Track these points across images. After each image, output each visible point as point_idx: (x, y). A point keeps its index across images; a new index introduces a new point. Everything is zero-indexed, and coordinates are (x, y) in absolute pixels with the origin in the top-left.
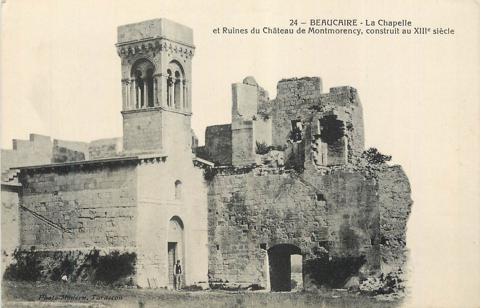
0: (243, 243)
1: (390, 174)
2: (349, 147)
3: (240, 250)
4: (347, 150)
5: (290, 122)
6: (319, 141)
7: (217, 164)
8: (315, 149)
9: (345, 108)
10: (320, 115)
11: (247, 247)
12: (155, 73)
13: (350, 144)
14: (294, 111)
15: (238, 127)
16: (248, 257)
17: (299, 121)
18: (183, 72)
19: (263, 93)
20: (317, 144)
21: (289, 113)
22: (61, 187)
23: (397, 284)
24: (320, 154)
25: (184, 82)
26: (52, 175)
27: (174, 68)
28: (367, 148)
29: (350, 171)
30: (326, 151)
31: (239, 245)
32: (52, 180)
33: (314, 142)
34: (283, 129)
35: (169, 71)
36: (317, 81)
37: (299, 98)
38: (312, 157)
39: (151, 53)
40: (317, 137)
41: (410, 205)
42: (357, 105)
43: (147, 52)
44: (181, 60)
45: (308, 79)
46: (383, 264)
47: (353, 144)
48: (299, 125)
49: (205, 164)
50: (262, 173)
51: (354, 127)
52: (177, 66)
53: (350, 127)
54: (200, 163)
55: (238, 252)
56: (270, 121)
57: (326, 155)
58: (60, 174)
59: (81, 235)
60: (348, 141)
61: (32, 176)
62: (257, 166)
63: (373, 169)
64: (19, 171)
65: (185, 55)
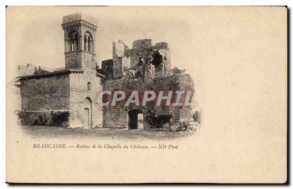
0: (117, 109)
1: (185, 78)
2: (165, 67)
3: (116, 112)
4: (164, 69)
5: (138, 58)
6: (151, 64)
7: (106, 76)
8: (150, 68)
9: (163, 50)
10: (152, 53)
11: (119, 110)
12: (79, 36)
13: (165, 66)
14: (140, 54)
15: (116, 60)
16: (119, 114)
17: (142, 58)
18: (92, 37)
19: (126, 47)
20: (150, 66)
21: (138, 54)
22: (37, 84)
23: (188, 127)
24: (152, 70)
25: (92, 41)
26: (34, 79)
27: (88, 34)
28: (172, 67)
29: (166, 77)
30: (154, 69)
31: (116, 109)
32: (34, 82)
33: (149, 65)
34: (135, 61)
35: (85, 36)
36: (150, 40)
37: (142, 48)
38: (148, 71)
39: (77, 27)
40: (150, 62)
41: (193, 92)
42: (168, 49)
43: (76, 27)
44: (91, 32)
45: (146, 40)
46: (181, 118)
47: (166, 66)
48: (142, 59)
49: (101, 76)
50: (126, 79)
51: (167, 59)
52: (89, 34)
53: (165, 58)
54: (99, 75)
55: (115, 112)
56: (130, 58)
57: (154, 71)
58: (37, 79)
59: (46, 105)
60: (165, 65)
61: (26, 80)
62: (124, 76)
63: (176, 76)
64: (20, 78)
65: (92, 30)
